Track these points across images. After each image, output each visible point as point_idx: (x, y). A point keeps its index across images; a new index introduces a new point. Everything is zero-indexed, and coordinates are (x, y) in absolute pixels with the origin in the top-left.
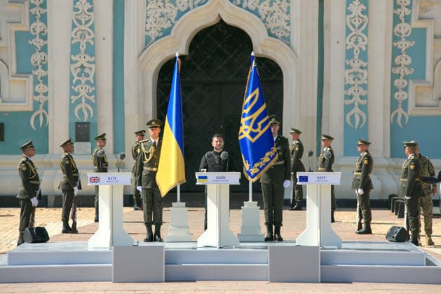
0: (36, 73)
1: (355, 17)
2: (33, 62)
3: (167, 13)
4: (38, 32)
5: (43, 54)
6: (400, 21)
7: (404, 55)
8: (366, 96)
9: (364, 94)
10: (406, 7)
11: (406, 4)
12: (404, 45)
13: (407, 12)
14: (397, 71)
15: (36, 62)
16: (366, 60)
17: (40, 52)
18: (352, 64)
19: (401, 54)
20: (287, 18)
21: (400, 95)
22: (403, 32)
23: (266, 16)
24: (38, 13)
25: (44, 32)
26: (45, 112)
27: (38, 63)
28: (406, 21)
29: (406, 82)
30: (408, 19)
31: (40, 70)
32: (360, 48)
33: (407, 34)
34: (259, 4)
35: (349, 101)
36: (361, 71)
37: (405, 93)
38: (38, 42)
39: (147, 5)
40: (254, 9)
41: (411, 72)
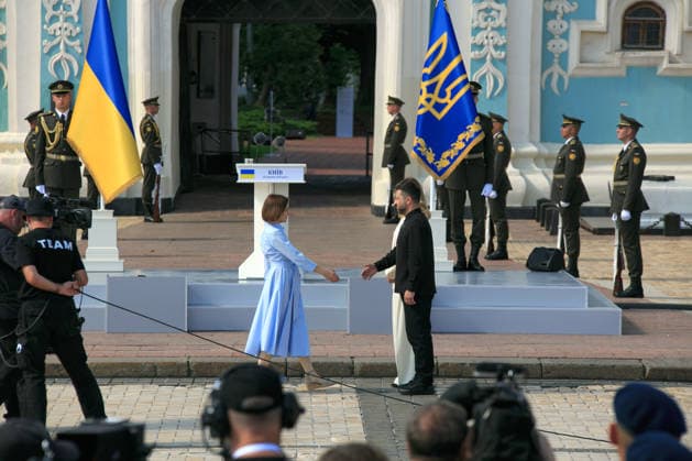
8: (505, 45)
9: (501, 42)
14: (553, 7)
21: (556, 45)
26: (2, 67)
29: (565, 25)
35: (477, 52)
36: (497, 6)
37: (563, 41)
41: (573, 9)
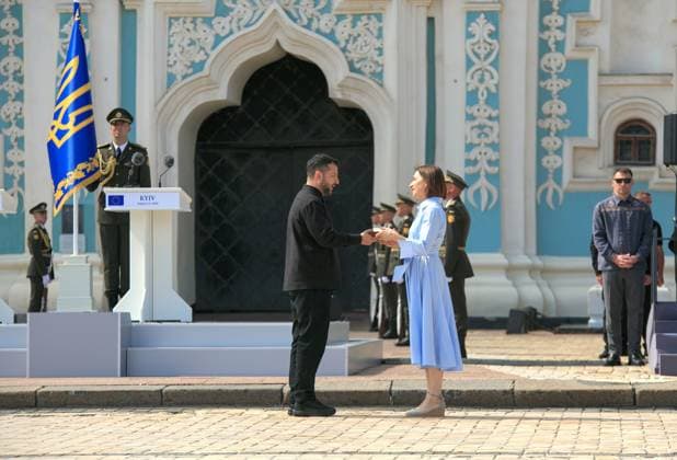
0: (7, 132)
1: (479, 42)
2: (4, 117)
3: (199, 39)
4: (11, 71)
5: (18, 103)
6: (550, 50)
7: (556, 100)
8: (498, 160)
9: (494, 158)
10: (558, 28)
11: (556, 25)
12: (555, 85)
13: (560, 35)
14: (546, 124)
15: (8, 117)
16: (496, 107)
17: (14, 100)
18: (476, 113)
19: (552, 98)
20: (378, 45)
21: (551, 161)
22: (553, 65)
23: (347, 41)
24: (11, 44)
25: (19, 71)
26: (20, 190)
27: (12, 118)
28: (557, 49)
29: (559, 142)
30: (560, 46)
31: (14, 128)
32: (487, 89)
33: (559, 68)
34: (336, 24)
35: (471, 168)
36: (490, 123)
37: (557, 157)
38: (11, 86)
39: (170, 27)
40: (328, 31)
41: (566, 126)
